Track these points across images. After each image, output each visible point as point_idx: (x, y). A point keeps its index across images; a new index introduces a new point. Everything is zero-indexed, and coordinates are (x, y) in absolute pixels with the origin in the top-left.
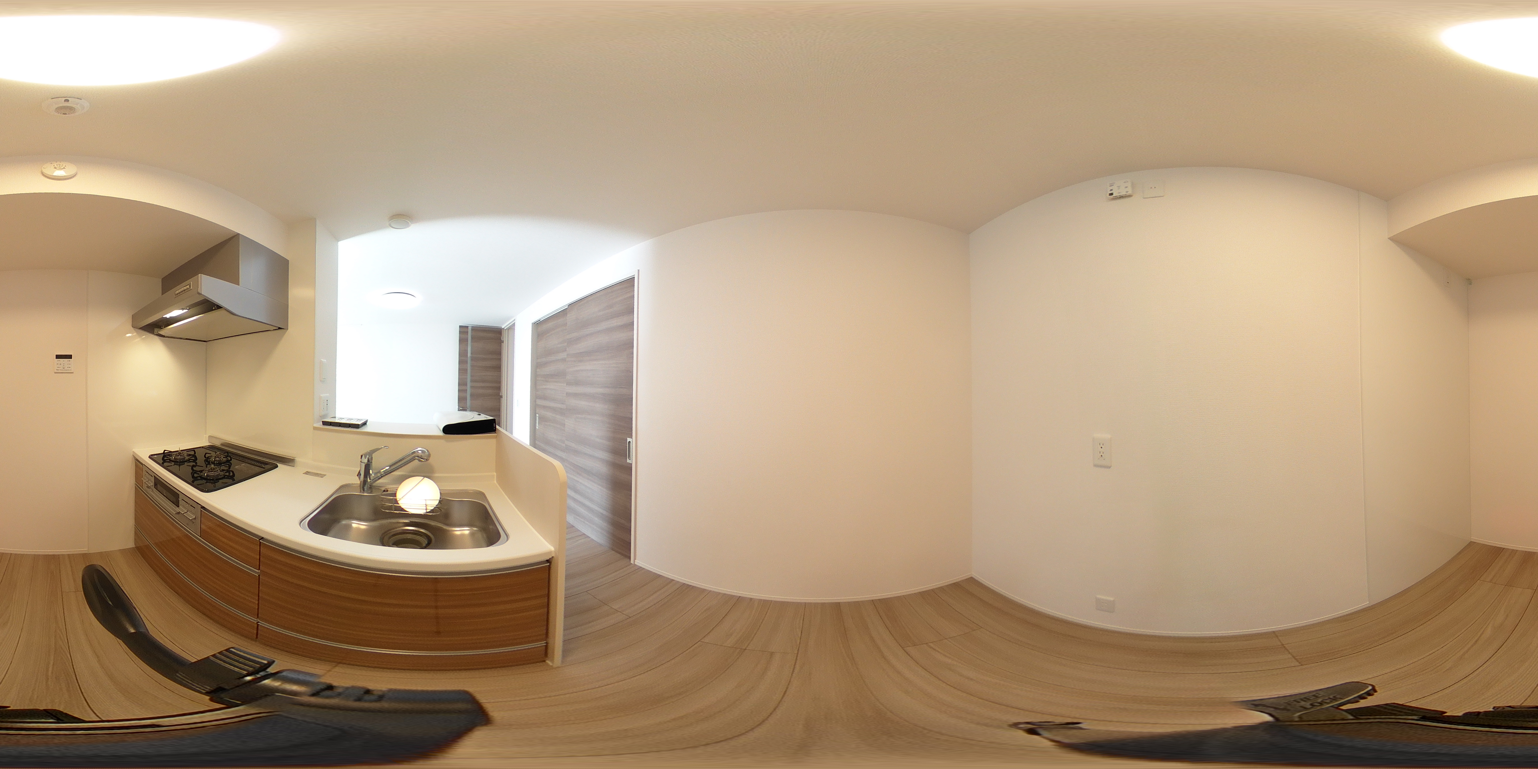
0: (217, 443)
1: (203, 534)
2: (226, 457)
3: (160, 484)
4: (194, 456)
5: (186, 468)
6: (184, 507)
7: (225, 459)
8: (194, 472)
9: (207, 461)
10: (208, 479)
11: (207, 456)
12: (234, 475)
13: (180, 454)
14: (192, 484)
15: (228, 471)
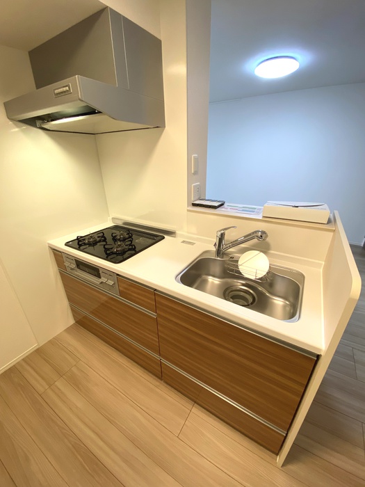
0: (120, 223)
1: (122, 293)
2: (128, 234)
3: (80, 264)
4: (103, 236)
5: (99, 247)
6: (104, 277)
7: (127, 236)
8: (106, 250)
9: (114, 239)
10: (117, 254)
11: (114, 235)
12: (135, 248)
13: (91, 237)
14: (106, 259)
15: (130, 245)
